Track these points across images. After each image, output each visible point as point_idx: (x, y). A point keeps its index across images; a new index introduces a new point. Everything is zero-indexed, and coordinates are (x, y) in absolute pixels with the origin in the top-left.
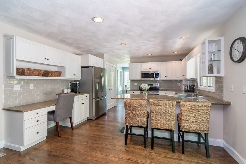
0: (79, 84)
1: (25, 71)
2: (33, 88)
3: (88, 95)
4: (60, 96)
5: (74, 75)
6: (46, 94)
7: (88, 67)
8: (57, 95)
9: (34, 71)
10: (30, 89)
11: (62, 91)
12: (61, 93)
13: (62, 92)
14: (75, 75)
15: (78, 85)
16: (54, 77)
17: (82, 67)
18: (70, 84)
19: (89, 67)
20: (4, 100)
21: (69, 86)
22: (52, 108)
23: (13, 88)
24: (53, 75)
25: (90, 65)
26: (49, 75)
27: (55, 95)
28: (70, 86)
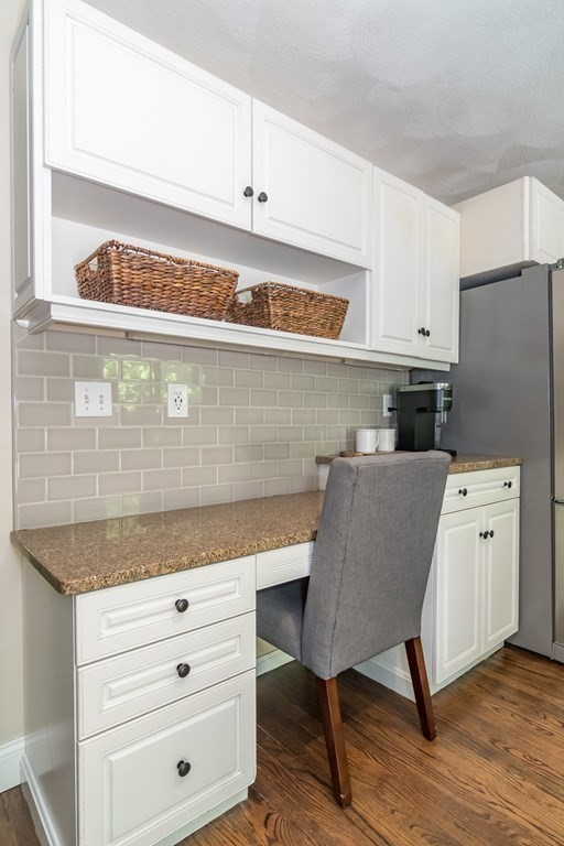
0: (449, 393)
1: (114, 267)
2: (183, 413)
3: (514, 473)
4: (350, 469)
5: (423, 332)
6: (258, 451)
7: (515, 272)
8: (321, 461)
9: (170, 272)
10: (170, 415)
11: (348, 443)
12: (339, 451)
13: (344, 449)
14: (428, 334)
15: (441, 401)
16: (306, 332)
17: (467, 285)
18: (387, 401)
19: (523, 271)
20: (21, 477)
21: (386, 414)
22: (291, 561)
23: (73, 400)
24: (299, 319)
25: (527, 259)
26: (273, 319)
27: (307, 465)
28: (390, 410)
